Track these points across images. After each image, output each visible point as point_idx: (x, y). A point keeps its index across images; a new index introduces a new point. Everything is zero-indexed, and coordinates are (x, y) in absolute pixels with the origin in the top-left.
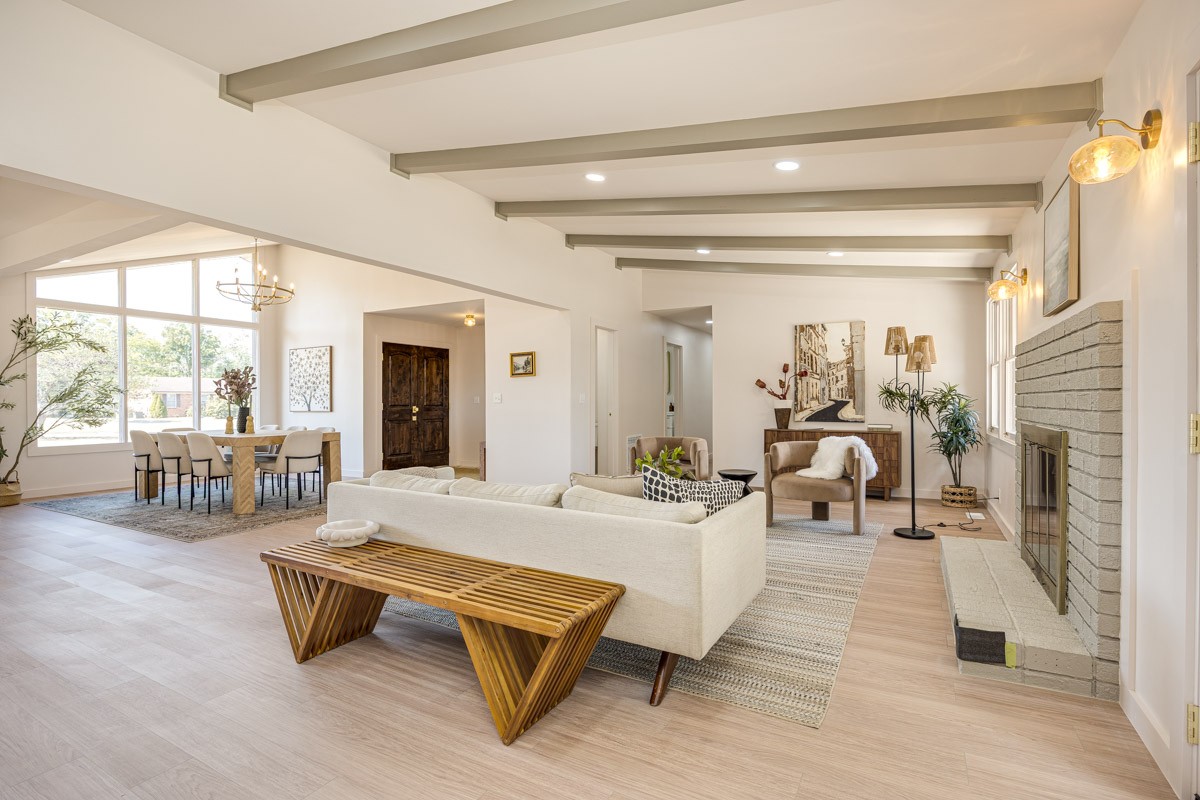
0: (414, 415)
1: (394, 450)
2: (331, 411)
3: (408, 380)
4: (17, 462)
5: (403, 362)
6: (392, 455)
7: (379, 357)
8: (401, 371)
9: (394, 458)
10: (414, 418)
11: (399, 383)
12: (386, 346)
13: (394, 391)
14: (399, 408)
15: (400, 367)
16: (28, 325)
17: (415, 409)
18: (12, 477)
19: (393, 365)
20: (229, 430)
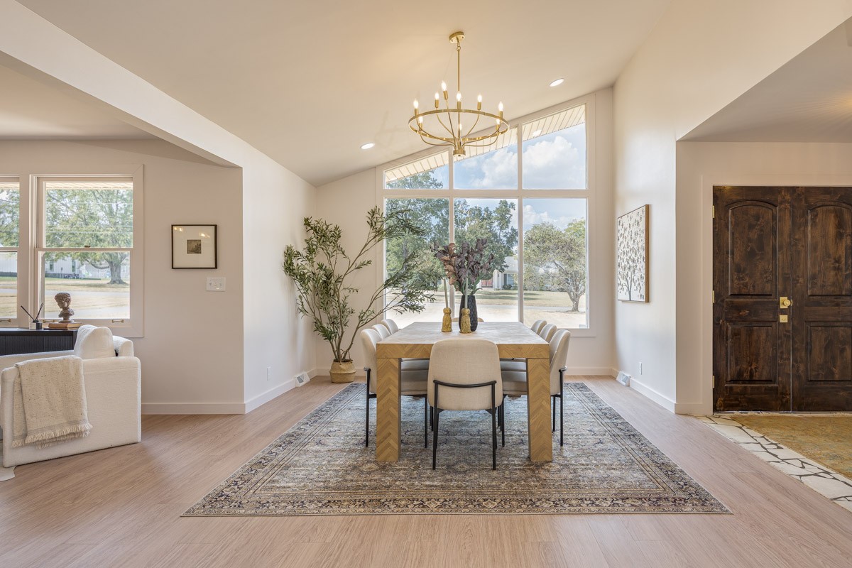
0: (784, 312)
1: (740, 373)
2: (648, 300)
3: (769, 250)
4: (352, 343)
5: (757, 217)
6: (733, 381)
7: (707, 213)
8: (754, 235)
9: (738, 387)
10: (784, 319)
11: (751, 255)
12: (718, 193)
13: (739, 270)
14: (749, 300)
15: (751, 227)
16: (378, 216)
17: (785, 302)
18: (347, 358)
19: (736, 224)
20: (447, 328)
